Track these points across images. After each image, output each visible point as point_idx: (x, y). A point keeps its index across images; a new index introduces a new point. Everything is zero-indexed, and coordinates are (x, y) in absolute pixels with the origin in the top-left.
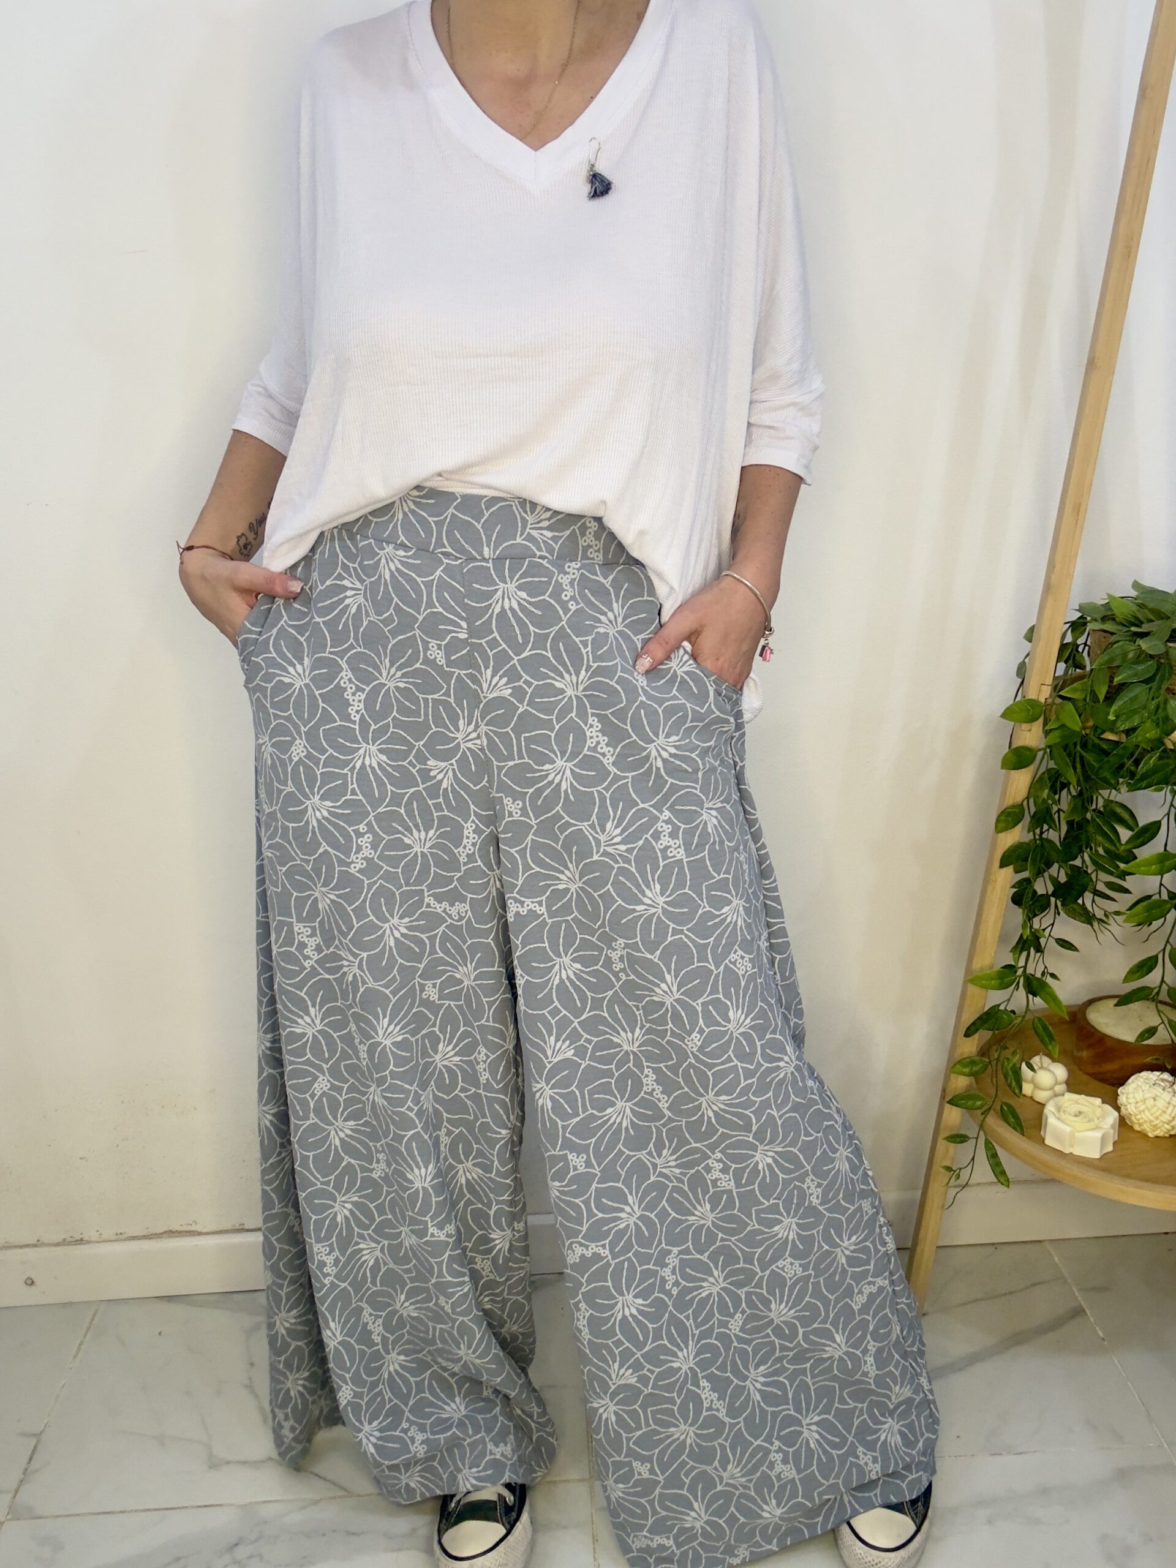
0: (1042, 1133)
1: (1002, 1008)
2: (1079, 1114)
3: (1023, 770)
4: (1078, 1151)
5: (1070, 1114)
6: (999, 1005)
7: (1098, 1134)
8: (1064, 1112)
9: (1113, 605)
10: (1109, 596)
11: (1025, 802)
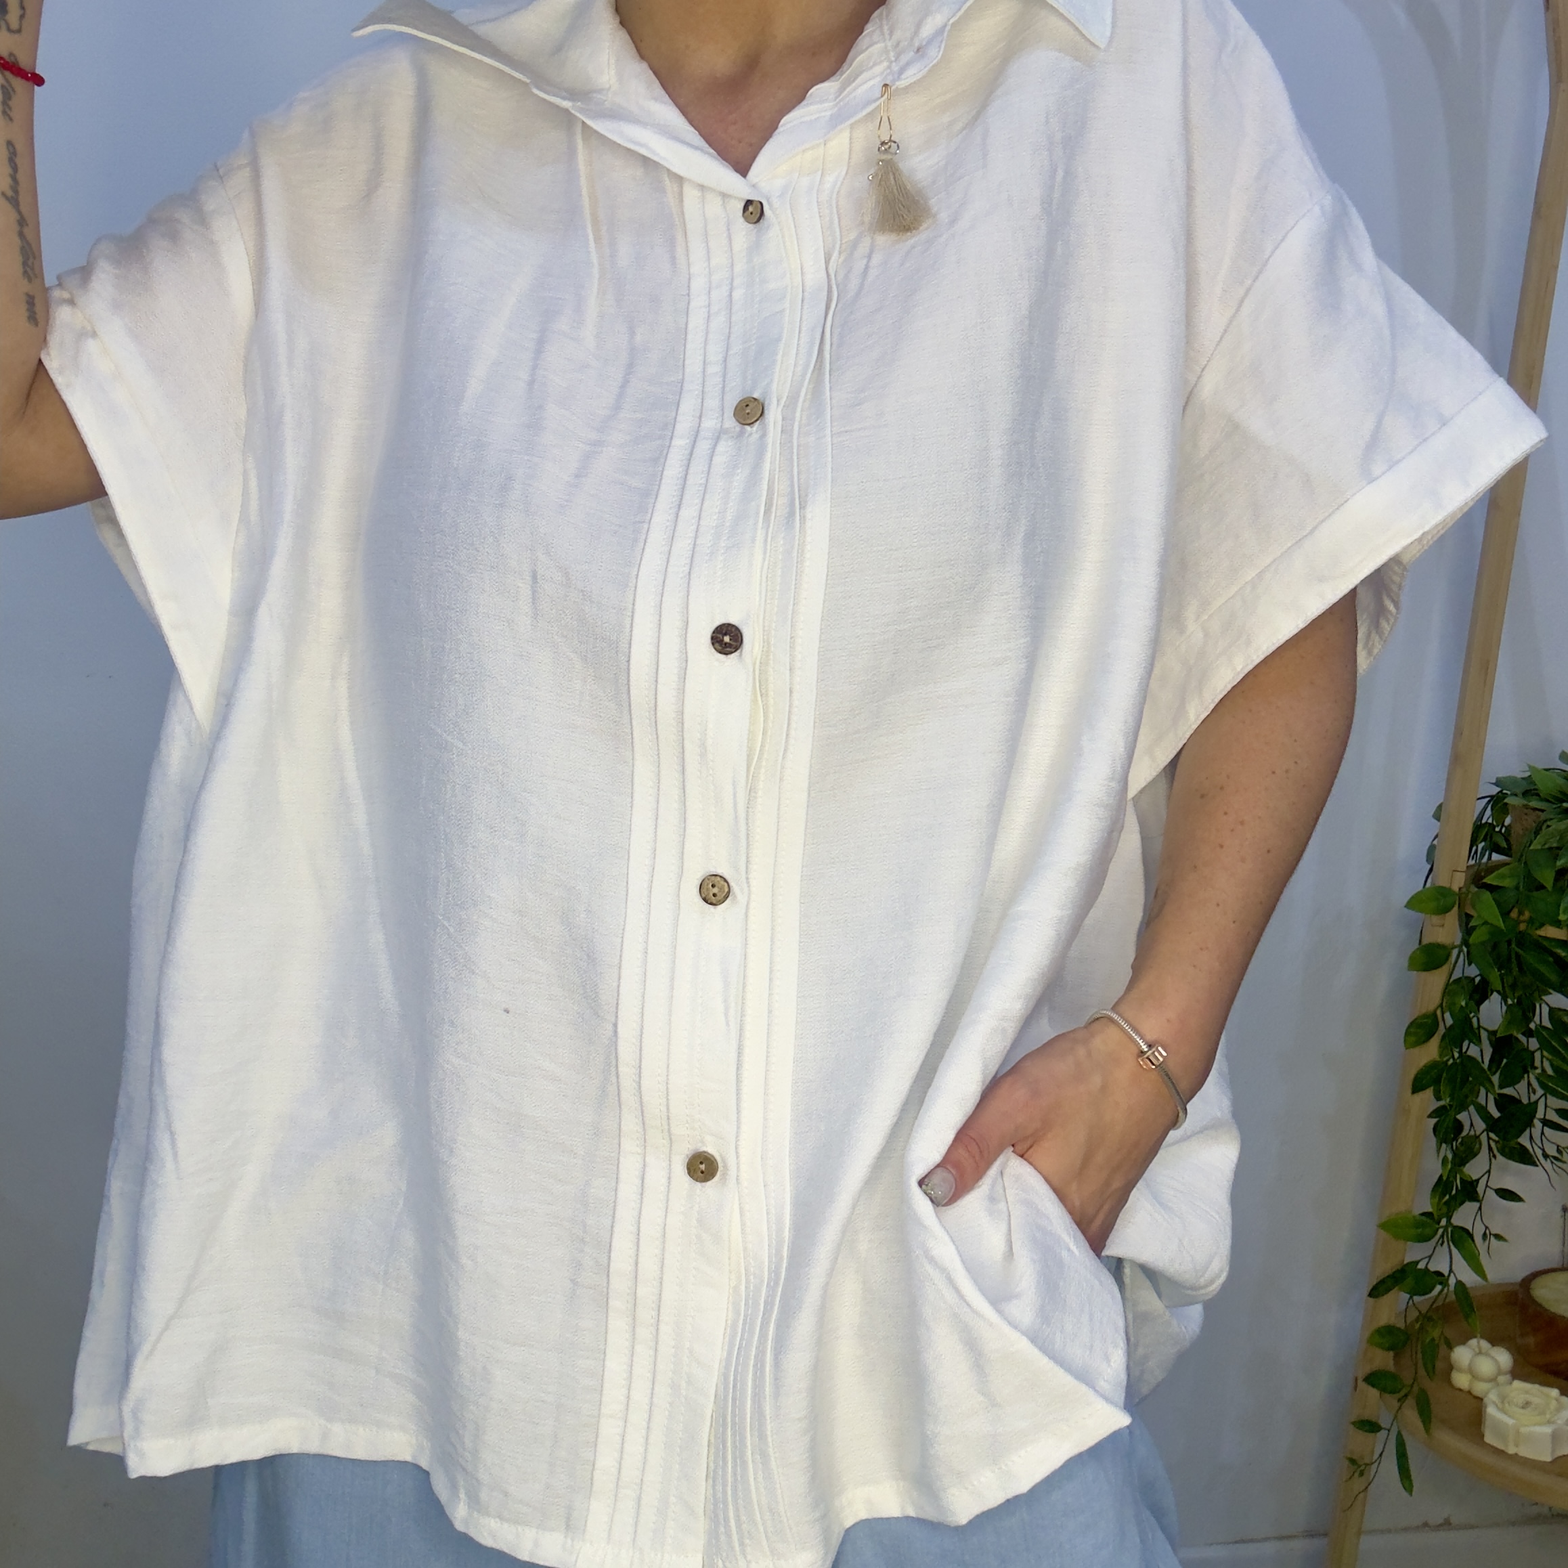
0: (1482, 1430)
1: (1421, 1266)
2: (1526, 1405)
3: (1437, 972)
4: (1524, 1452)
5: (1517, 1406)
6: (1417, 1263)
7: (1548, 1430)
8: (1509, 1403)
9: (1536, 779)
10: (1531, 768)
11: (1439, 1013)
